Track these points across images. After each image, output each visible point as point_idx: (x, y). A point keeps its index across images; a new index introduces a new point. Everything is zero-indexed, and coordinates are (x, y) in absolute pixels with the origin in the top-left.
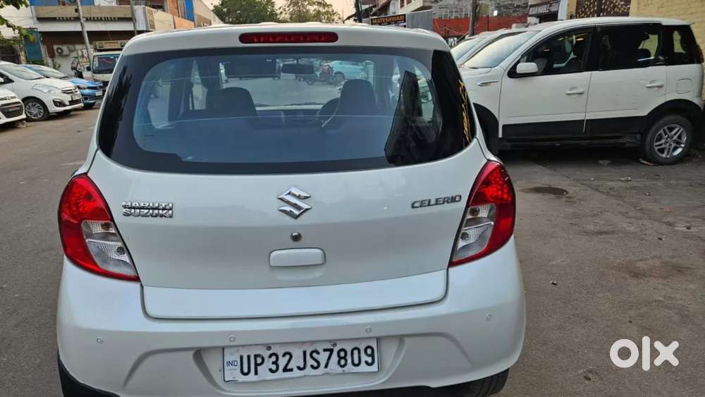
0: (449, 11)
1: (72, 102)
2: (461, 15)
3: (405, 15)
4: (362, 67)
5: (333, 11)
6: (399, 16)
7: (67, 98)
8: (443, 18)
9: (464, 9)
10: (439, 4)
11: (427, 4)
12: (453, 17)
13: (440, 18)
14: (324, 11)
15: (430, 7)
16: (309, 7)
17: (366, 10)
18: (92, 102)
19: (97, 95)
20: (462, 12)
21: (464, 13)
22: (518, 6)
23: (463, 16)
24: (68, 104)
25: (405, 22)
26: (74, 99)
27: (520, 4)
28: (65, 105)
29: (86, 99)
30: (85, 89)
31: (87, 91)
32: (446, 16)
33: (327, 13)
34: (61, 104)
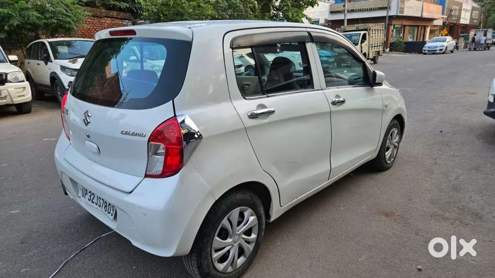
29: (323, 63)
30: (323, 57)
31: (325, 59)
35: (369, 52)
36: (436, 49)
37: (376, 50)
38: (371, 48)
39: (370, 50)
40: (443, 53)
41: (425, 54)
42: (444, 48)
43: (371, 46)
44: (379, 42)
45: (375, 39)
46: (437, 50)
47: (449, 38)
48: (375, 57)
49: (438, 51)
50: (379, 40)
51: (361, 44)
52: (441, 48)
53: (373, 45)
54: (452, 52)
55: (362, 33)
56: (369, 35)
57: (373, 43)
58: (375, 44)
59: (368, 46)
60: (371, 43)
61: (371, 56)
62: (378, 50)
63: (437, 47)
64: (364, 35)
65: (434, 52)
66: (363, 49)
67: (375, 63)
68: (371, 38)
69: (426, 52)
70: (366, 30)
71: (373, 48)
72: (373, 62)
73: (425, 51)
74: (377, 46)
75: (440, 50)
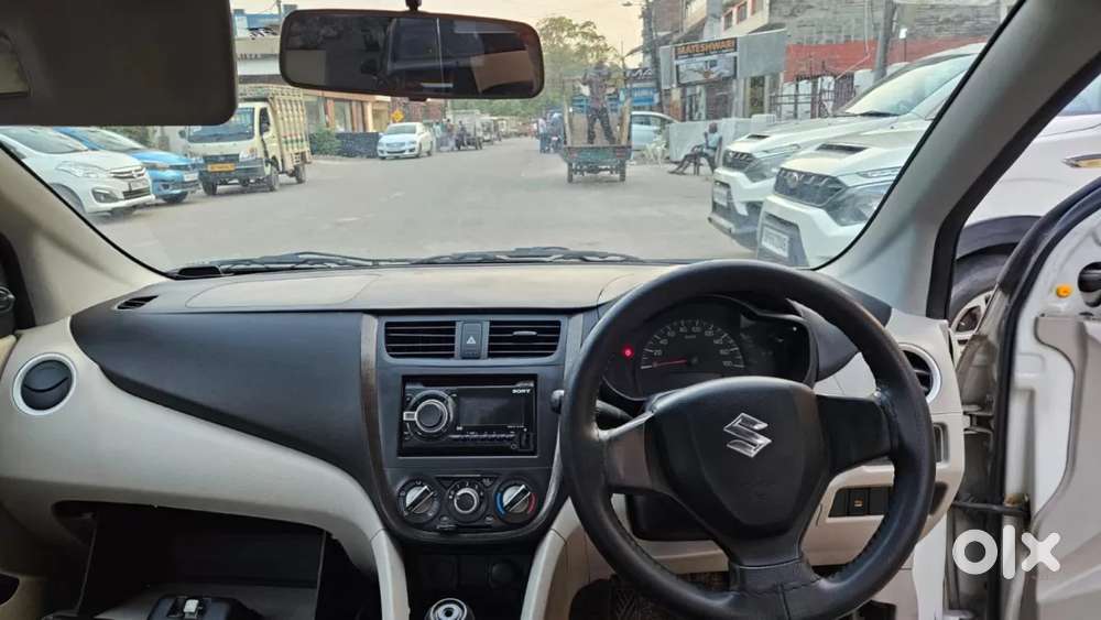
0: (815, 31)
1: (129, 194)
2: (838, 37)
3: (735, 39)
4: (655, 128)
5: (606, 45)
6: (725, 40)
7: (120, 187)
8: (805, 44)
9: (843, 29)
10: (798, 19)
11: (777, 20)
12: (823, 42)
13: (800, 45)
14: (592, 45)
15: (780, 26)
16: (568, 41)
17: (664, 37)
18: (178, 191)
19: (186, 180)
20: (840, 31)
21: (843, 34)
22: (947, 21)
23: (842, 40)
24: (121, 196)
25: (735, 50)
26: (133, 189)
27: (950, 16)
28: (116, 200)
29: (166, 187)
30: (164, 169)
31: (170, 174)
32: (810, 40)
33: (597, 48)
34: (109, 197)
35: (282, 156)
36: (403, 148)
37: (296, 150)
38: (284, 145)
39: (285, 150)
40: (417, 157)
41: (383, 158)
42: (417, 146)
43: (283, 139)
44: (298, 132)
45: (289, 122)
46: (403, 151)
47: (419, 126)
48: (296, 168)
49: (407, 153)
50: (297, 125)
51: (261, 133)
52: (412, 146)
53: (289, 138)
54: (429, 153)
55: (258, 106)
56: (274, 112)
57: (288, 133)
58: (291, 136)
59: (276, 139)
60: (282, 134)
61: (290, 166)
62: (301, 151)
63: (403, 144)
64: (263, 113)
65: (397, 155)
66: (268, 146)
67: (300, 181)
68: (281, 121)
69: (386, 154)
70: (264, 100)
71: (290, 145)
72: (294, 180)
73: (382, 152)
74: (297, 141)
75: (411, 150)
